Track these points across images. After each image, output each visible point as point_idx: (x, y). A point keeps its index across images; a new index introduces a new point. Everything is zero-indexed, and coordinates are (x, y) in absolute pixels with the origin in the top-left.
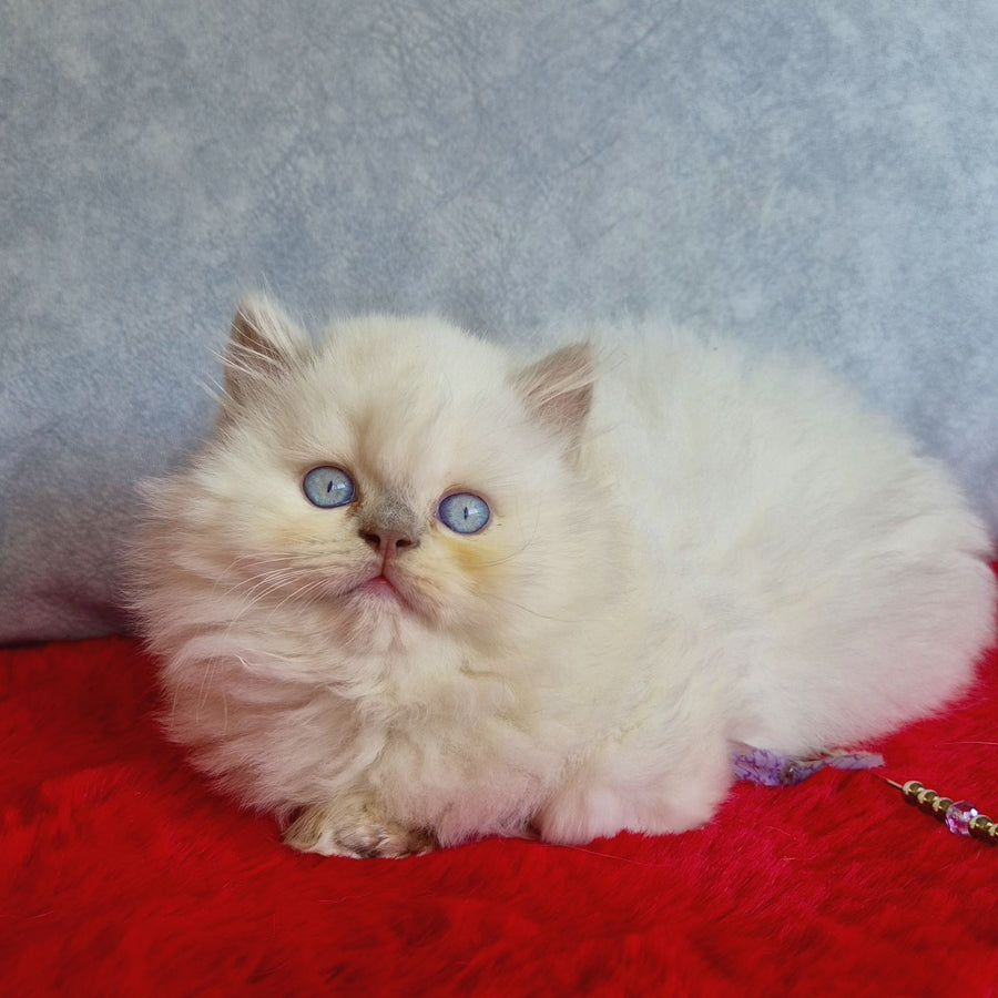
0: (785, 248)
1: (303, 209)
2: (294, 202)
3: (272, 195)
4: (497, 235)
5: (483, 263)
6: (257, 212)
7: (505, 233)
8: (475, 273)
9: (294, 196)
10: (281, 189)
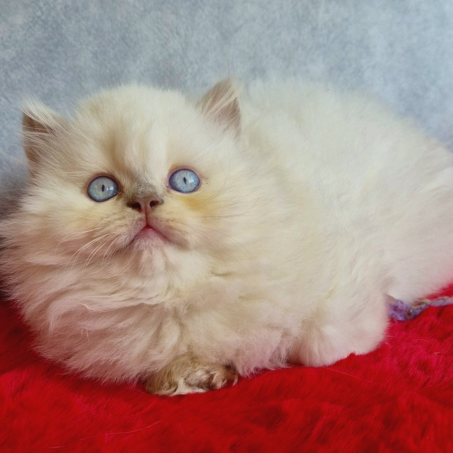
0: (332, 36)
1: (60, 21)
2: (53, 17)
3: (39, 13)
4: (178, 33)
5: (171, 51)
6: (31, 24)
7: (182, 32)
8: (168, 57)
9: (53, 13)
10: (44, 9)
